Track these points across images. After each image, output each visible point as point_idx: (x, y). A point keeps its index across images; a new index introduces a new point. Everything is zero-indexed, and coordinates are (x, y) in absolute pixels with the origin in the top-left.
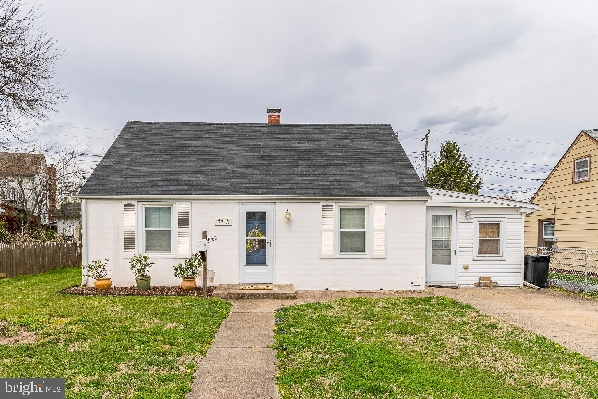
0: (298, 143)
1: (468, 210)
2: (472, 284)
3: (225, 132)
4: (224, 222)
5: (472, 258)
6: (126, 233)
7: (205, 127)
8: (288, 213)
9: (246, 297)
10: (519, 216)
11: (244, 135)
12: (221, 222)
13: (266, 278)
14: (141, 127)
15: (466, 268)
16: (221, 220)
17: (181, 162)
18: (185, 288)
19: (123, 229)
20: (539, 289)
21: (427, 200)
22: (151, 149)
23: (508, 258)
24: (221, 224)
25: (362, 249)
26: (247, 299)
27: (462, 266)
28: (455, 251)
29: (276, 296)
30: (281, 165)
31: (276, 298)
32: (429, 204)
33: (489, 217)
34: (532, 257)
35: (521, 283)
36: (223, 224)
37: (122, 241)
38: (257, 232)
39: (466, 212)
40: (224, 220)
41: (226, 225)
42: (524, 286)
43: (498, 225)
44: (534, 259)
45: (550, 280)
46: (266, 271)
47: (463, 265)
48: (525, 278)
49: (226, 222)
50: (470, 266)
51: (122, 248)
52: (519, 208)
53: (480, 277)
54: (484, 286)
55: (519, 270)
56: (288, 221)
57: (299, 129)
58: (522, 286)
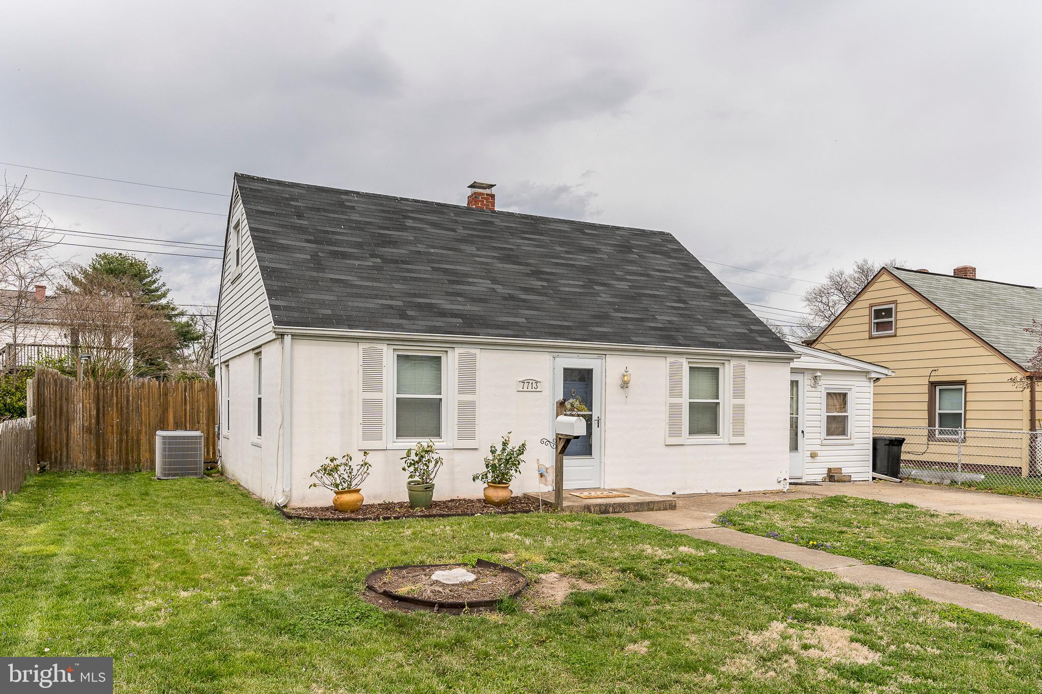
0: (568, 253)
1: (819, 374)
2: (819, 478)
3: (435, 218)
4: (530, 385)
5: (819, 442)
6: (366, 402)
7: (390, 203)
8: (627, 372)
9: (611, 509)
10: (867, 384)
11: (473, 229)
12: (526, 384)
13: (591, 480)
14: (272, 190)
15: (813, 455)
16: (526, 381)
17: (408, 271)
18: (496, 501)
19: (360, 395)
20: (901, 482)
21: (792, 359)
22: (331, 239)
23: (857, 441)
24: (525, 389)
25: (714, 430)
26: (612, 513)
27: (809, 454)
28: (803, 432)
29: (651, 507)
30: (572, 290)
31: (652, 510)
32: (795, 364)
33: (837, 384)
34: (885, 439)
35: (871, 474)
36: (530, 389)
37: (358, 418)
38: (577, 403)
39: (816, 377)
40: (531, 382)
41: (534, 390)
42: (874, 478)
43: (845, 395)
44: (887, 442)
45: (904, 469)
46: (591, 468)
47: (810, 452)
48: (874, 470)
49: (534, 385)
50: (820, 453)
51: (358, 431)
52: (868, 372)
53: (830, 470)
54: (838, 481)
55: (866, 458)
56: (625, 385)
57: (550, 227)
58: (871, 479)
